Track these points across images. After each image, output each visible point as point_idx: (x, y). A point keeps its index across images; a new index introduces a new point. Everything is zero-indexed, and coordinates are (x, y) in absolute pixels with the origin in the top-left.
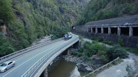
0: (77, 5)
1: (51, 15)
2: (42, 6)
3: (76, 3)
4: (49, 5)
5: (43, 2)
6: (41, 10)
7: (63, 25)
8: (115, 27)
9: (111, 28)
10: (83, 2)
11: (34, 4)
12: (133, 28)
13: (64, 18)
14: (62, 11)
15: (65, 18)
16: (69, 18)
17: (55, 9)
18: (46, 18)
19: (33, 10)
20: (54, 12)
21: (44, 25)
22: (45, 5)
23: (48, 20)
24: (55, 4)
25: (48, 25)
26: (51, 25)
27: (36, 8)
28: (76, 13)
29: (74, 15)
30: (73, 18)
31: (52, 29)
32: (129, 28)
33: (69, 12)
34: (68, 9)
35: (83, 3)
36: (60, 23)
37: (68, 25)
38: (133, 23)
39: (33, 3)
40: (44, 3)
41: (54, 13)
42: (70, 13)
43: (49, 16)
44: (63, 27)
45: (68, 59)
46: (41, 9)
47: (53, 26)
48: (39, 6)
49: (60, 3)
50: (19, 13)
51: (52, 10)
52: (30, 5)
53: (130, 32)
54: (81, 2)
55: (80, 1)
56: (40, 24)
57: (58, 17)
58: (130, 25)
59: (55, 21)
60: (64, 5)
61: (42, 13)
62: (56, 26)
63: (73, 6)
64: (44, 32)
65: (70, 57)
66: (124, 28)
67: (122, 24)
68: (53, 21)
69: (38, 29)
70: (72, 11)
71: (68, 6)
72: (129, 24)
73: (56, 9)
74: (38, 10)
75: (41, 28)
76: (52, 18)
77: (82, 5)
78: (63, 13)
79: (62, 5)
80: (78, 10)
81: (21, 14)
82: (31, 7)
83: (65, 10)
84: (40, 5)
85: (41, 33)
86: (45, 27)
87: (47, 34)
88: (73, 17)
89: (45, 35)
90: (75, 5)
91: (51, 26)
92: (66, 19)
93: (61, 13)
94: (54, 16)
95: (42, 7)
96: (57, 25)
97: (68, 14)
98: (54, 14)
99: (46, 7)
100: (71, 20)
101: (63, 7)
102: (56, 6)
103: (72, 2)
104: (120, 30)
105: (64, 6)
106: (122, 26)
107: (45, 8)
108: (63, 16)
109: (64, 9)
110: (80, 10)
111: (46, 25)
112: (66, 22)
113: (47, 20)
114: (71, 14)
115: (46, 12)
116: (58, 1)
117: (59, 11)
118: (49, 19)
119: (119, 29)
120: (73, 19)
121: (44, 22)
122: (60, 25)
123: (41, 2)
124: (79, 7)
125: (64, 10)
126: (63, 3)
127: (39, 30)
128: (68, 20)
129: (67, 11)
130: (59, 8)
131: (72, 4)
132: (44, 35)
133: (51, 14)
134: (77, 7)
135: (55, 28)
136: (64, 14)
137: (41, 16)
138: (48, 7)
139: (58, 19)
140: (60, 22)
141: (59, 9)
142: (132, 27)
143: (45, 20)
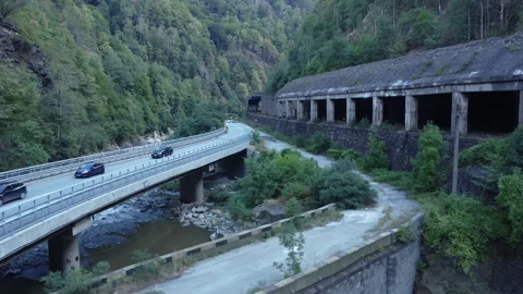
0: (281, 17)
1: (178, 56)
2: (141, 20)
3: (277, 9)
4: (170, 18)
5: (146, 5)
6: (139, 36)
7: (224, 93)
8: (366, 95)
9: (353, 99)
10: (301, 7)
11: (114, 11)
12: (416, 97)
13: (227, 66)
14: (219, 40)
15: (232, 65)
16: (246, 69)
17: (192, 32)
18: (158, 67)
19: (106, 36)
20: (190, 42)
21: (144, 94)
22: (155, 18)
23: (162, 73)
24: (194, 14)
25: (160, 94)
26: (175, 93)
27: (118, 27)
28: (274, 47)
29: (265, 55)
30: (262, 67)
31: (180, 108)
32: (404, 97)
33: (246, 45)
34: (244, 32)
35: (304, 10)
36: (212, 85)
37: (241, 92)
38: (416, 82)
39: (107, 8)
40: (152, 11)
41: (189, 47)
42: (251, 47)
43: (171, 60)
44: (224, 100)
45: (190, 215)
46: (138, 33)
47: (181, 98)
48: (130, 22)
49: (215, 10)
50: (26, 44)
51: (181, 35)
52: (96, 17)
53: (406, 114)
54: (294, 6)
55: (290, 3)
56: (129, 87)
57: (203, 62)
58: (408, 88)
59: (192, 77)
60: (228, 17)
61: (143, 49)
62: (195, 99)
63: (265, 20)
64: (146, 119)
65: (200, 209)
66: (389, 97)
67: (384, 85)
68: (184, 77)
69: (116, 107)
70: (261, 39)
71: (243, 21)
72: (405, 84)
73: (198, 33)
74: (128, 37)
75: (133, 104)
76: (182, 66)
77: (300, 17)
78: (226, 47)
79: (223, 19)
80: (282, 37)
81: (34, 50)
82: (99, 24)
83: (233, 35)
84: (135, 19)
85: (128, 123)
86: (147, 99)
87: (157, 127)
88: (261, 64)
89: (149, 132)
90: (271, 16)
91: (173, 97)
92: (235, 69)
93: (218, 48)
94: (190, 61)
95: (142, 26)
96: (197, 94)
97: (244, 53)
98: (189, 53)
99: (158, 26)
100: (255, 74)
101: (226, 25)
102: (198, 22)
103: (260, 7)
104: (381, 108)
105: (230, 21)
106: (386, 90)
107: (154, 28)
108: (223, 60)
109: (228, 32)
110: (290, 35)
111: (155, 93)
112: (234, 80)
113: (159, 75)
114: (255, 52)
115: (156, 44)
116: (206, 4)
117: (208, 40)
118: (168, 72)
119: (375, 102)
120: (263, 72)
121: (148, 84)
122: (213, 94)
123: (141, 7)
124: (286, 24)
125: (229, 37)
126: (226, 8)
127: (123, 111)
128: (242, 75)
129: (241, 41)
130: (209, 29)
131: (262, 13)
132: (144, 130)
133: (177, 52)
134: (280, 24)
135: (192, 106)
136: (229, 53)
137: (134, 58)
138: (167, 26)
139: (203, 69)
140: (213, 81)
141: (209, 34)
142: (413, 96)
143: (150, 75)
